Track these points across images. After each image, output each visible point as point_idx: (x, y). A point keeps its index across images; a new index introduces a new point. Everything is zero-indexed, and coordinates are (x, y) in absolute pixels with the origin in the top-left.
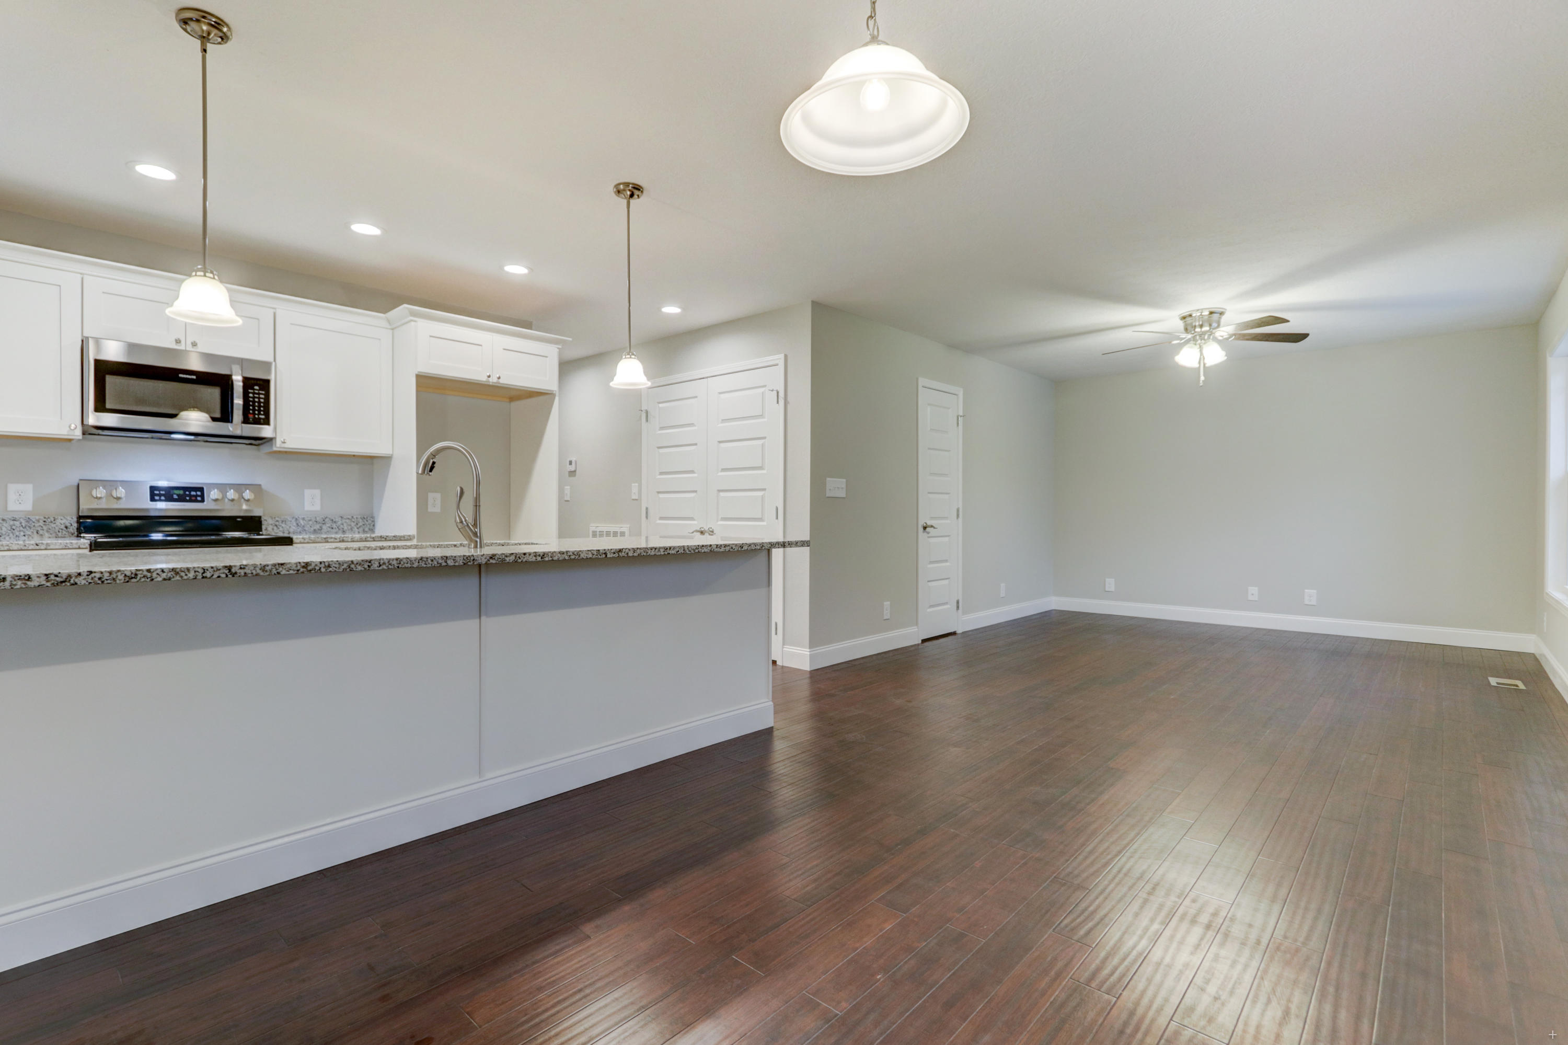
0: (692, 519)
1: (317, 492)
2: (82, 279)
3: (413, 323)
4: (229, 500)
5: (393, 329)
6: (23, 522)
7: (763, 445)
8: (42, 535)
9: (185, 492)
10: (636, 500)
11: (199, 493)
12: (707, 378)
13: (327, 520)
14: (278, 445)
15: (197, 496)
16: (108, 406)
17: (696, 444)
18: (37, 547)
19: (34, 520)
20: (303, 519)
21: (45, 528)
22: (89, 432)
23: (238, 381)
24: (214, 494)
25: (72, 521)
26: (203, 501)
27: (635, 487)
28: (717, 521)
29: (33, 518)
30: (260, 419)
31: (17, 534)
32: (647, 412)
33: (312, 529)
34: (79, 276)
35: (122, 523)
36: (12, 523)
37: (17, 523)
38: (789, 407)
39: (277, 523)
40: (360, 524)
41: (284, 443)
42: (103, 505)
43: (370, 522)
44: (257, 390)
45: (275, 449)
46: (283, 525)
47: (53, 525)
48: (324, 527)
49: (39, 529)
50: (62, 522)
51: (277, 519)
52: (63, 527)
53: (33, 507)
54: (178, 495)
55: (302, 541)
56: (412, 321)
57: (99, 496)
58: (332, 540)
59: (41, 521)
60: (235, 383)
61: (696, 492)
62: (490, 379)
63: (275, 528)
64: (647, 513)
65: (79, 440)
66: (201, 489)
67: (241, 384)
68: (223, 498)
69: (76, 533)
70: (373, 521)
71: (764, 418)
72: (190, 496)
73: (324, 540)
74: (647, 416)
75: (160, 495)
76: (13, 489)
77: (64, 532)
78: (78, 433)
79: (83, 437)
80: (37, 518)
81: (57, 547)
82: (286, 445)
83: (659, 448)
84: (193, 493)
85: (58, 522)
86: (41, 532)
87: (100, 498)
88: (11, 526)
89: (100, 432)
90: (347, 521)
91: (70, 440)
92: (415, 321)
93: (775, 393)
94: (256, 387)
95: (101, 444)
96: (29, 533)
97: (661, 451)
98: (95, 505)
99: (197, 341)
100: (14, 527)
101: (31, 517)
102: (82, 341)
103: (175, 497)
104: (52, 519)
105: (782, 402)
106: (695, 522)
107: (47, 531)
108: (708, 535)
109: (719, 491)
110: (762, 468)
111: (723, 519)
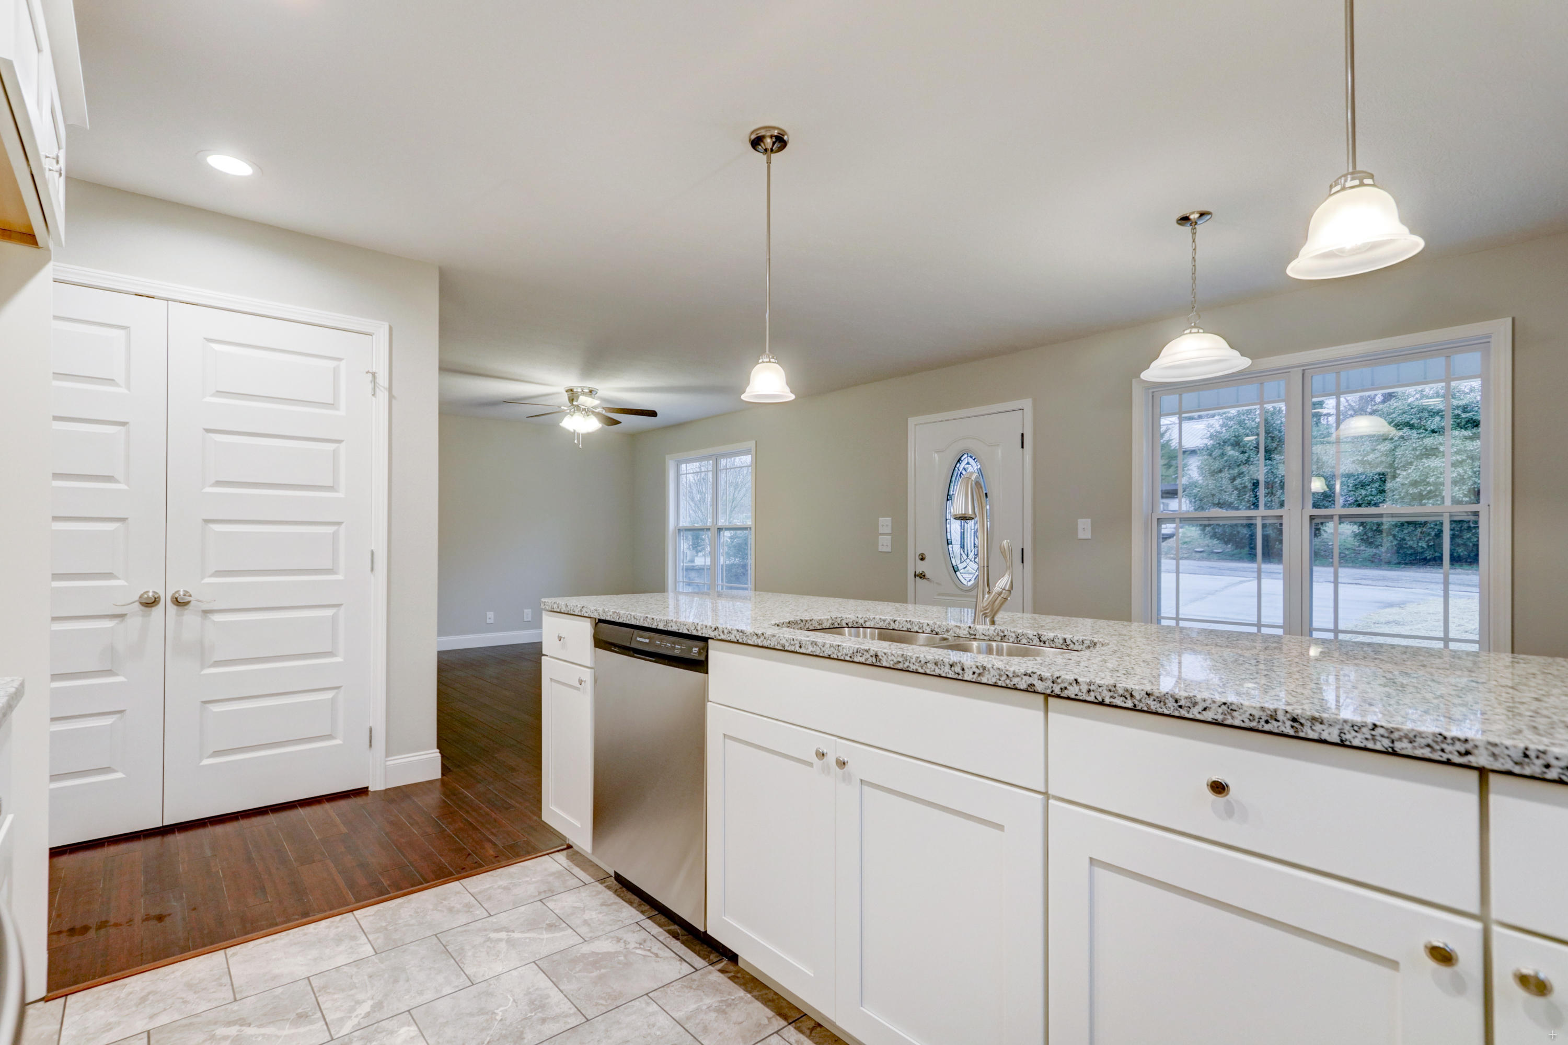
0: (109, 576)
7: (335, 453)
12: (166, 299)
17: (123, 424)
28: (202, 578)
38: (394, 404)
71: (338, 409)
93: (370, 377)
105: (383, 396)
106: (122, 583)
108: (172, 609)
109: (207, 521)
110: (331, 488)
111: (218, 573)
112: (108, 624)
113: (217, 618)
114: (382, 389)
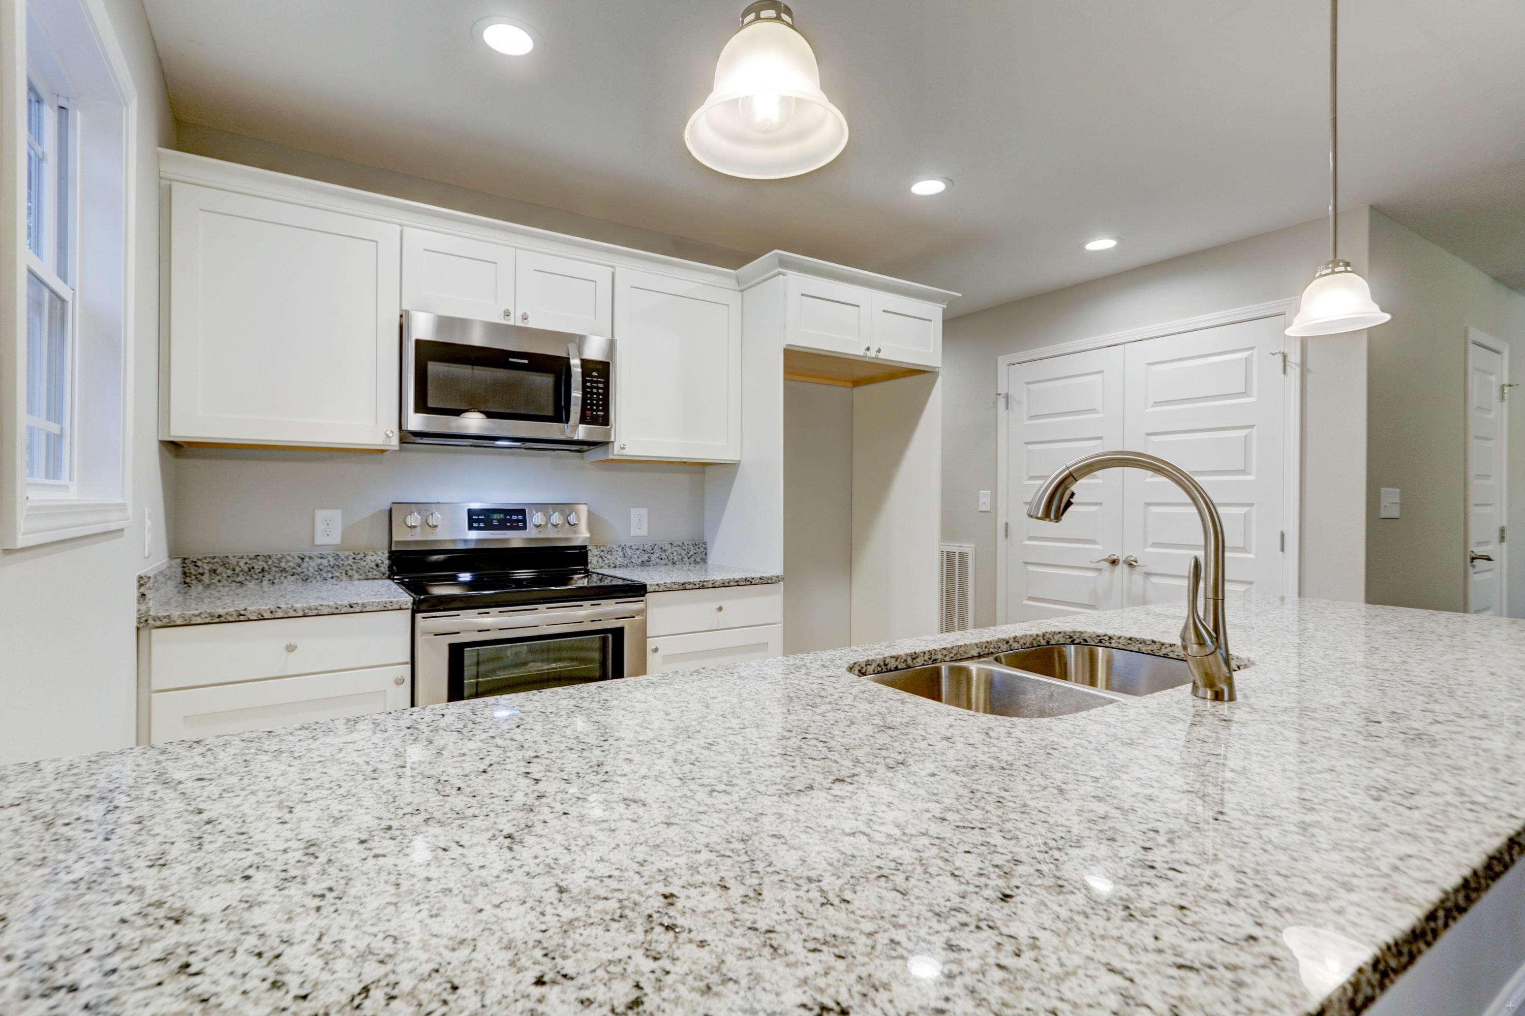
0: (1093, 542)
1: (644, 512)
2: (402, 232)
3: (781, 277)
4: (553, 525)
5: (742, 291)
6: (331, 559)
7: (1246, 440)
8: (351, 576)
9: (505, 516)
10: (988, 512)
11: (520, 517)
12: (1124, 344)
13: (656, 548)
14: (616, 451)
15: (518, 521)
16: (431, 403)
17: (1101, 438)
18: (351, 610)
19: (342, 557)
20: (630, 547)
21: (354, 567)
22: (408, 438)
23: (576, 366)
24: (536, 518)
25: (383, 557)
26: (524, 528)
27: (984, 497)
28: (1145, 548)
29: (342, 554)
30: (598, 416)
31: (325, 575)
32: (1007, 397)
33: (640, 560)
34: (398, 228)
35: (435, 558)
36: (319, 561)
37: (325, 562)
38: (1310, 378)
39: (602, 554)
40: (691, 553)
41: (623, 448)
42: (418, 536)
43: (702, 549)
44: (595, 377)
45: (611, 457)
46: (609, 556)
47: (364, 564)
48: (653, 558)
49: (348, 568)
50: (373, 558)
51: (602, 548)
52: (373, 565)
53: (342, 540)
54: (498, 520)
55: (657, 588)
56: (780, 273)
57: (413, 524)
58: (691, 586)
59: (350, 558)
60: (573, 369)
61: (1100, 504)
62: (869, 354)
63: (600, 560)
64: (1006, 530)
65: (395, 451)
66: (522, 512)
67: (580, 370)
68: (546, 524)
69: (388, 573)
70: (705, 549)
71: (1249, 396)
72: (511, 521)
73: (681, 587)
74: (1007, 402)
75: (478, 521)
76: (321, 515)
77: (375, 572)
78: (395, 442)
79: (400, 447)
80: (346, 554)
81: (374, 609)
82: (625, 452)
83: (1027, 443)
84: (514, 517)
85: (369, 558)
86: (350, 573)
87: (415, 527)
88: (318, 565)
89: (419, 440)
90: (677, 548)
91: (383, 451)
92: (784, 274)
93: (1279, 358)
94: (595, 374)
95: (420, 456)
96: (337, 574)
97: (1031, 447)
98: (408, 538)
99: (529, 313)
100: (321, 567)
101: (340, 553)
102: (401, 316)
103: (495, 523)
104: (362, 555)
105: (1294, 373)
106: (1099, 547)
107: (357, 572)
108: (1126, 567)
109: (1148, 504)
110: (1243, 472)
111: (1155, 545)
112: (1092, 574)
113: (1154, 580)
114: (1293, 366)
